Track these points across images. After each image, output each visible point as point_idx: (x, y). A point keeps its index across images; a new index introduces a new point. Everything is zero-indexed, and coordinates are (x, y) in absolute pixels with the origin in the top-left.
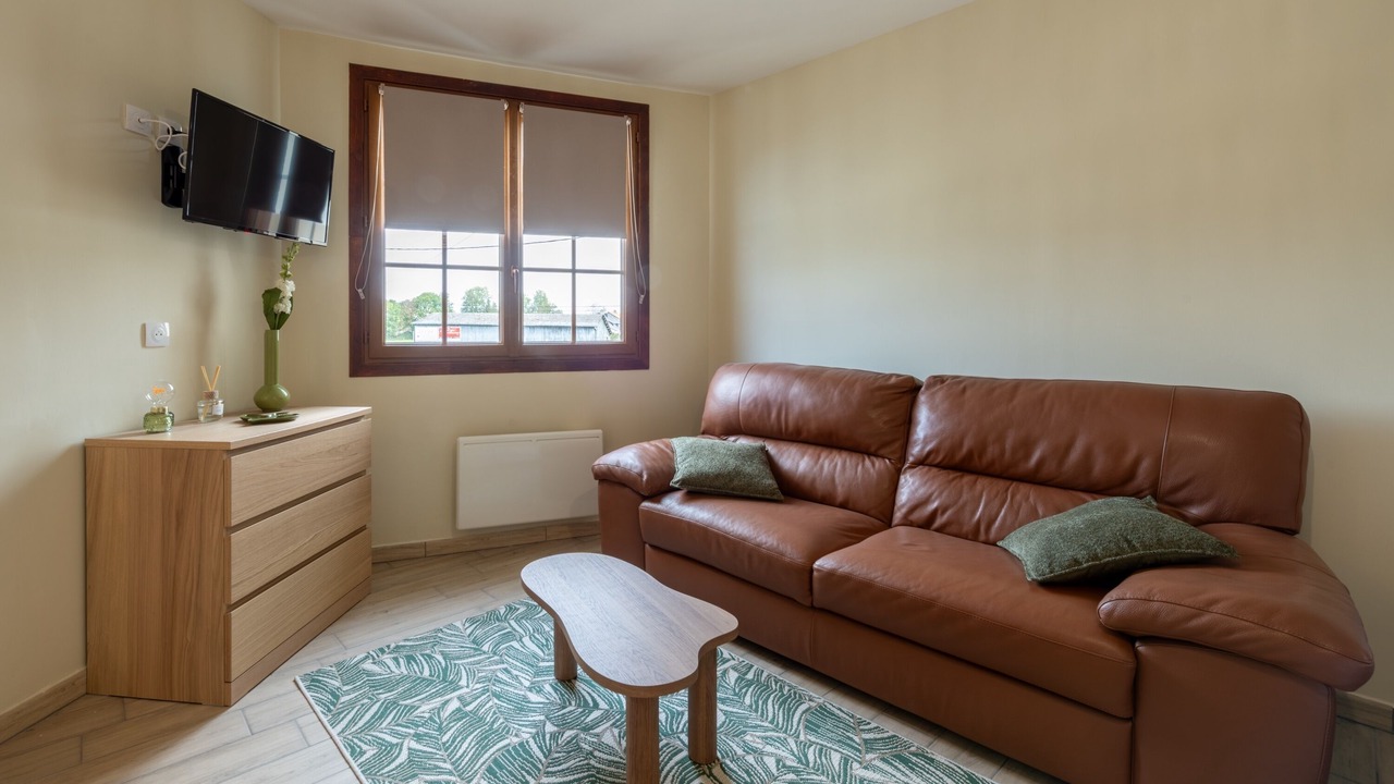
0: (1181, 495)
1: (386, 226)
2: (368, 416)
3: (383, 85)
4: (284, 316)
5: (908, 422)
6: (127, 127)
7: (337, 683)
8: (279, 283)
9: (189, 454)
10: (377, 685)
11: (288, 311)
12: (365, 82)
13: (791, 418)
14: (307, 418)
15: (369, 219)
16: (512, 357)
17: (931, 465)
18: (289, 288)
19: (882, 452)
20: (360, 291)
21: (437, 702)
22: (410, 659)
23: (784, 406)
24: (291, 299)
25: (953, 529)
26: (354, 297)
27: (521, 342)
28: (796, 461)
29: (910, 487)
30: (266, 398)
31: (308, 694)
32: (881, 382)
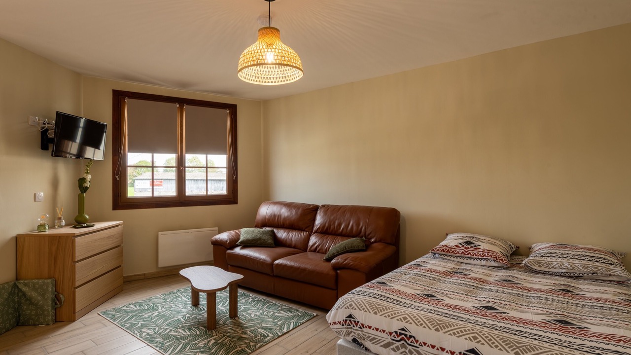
0: (370, 236)
1: (128, 152)
2: (122, 225)
3: (127, 98)
4: (87, 188)
5: (314, 219)
6: (30, 124)
7: (114, 313)
8: (84, 176)
9: (59, 238)
10: (128, 312)
11: (89, 186)
12: (119, 97)
13: (281, 220)
14: (98, 226)
15: (121, 149)
16: (181, 200)
17: (318, 233)
18: (89, 177)
19: (306, 230)
20: (117, 177)
21: (151, 314)
22: (140, 306)
23: (280, 216)
24: (90, 182)
25: (321, 251)
26: (114, 179)
27: (185, 195)
28: (282, 234)
29: (313, 240)
30: (80, 219)
31: (104, 316)
32: (308, 207)
